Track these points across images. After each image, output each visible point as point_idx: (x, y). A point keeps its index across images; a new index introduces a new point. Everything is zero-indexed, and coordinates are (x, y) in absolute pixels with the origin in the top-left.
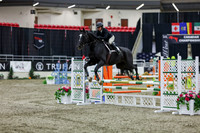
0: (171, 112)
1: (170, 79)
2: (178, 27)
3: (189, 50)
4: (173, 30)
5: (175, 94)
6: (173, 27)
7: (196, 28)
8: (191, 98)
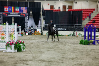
0: (2, 51)
1: (3, 34)
2: (8, 8)
3: (13, 20)
4: (5, 10)
5: (5, 42)
6: (5, 8)
7: (16, 10)
8: (13, 44)
